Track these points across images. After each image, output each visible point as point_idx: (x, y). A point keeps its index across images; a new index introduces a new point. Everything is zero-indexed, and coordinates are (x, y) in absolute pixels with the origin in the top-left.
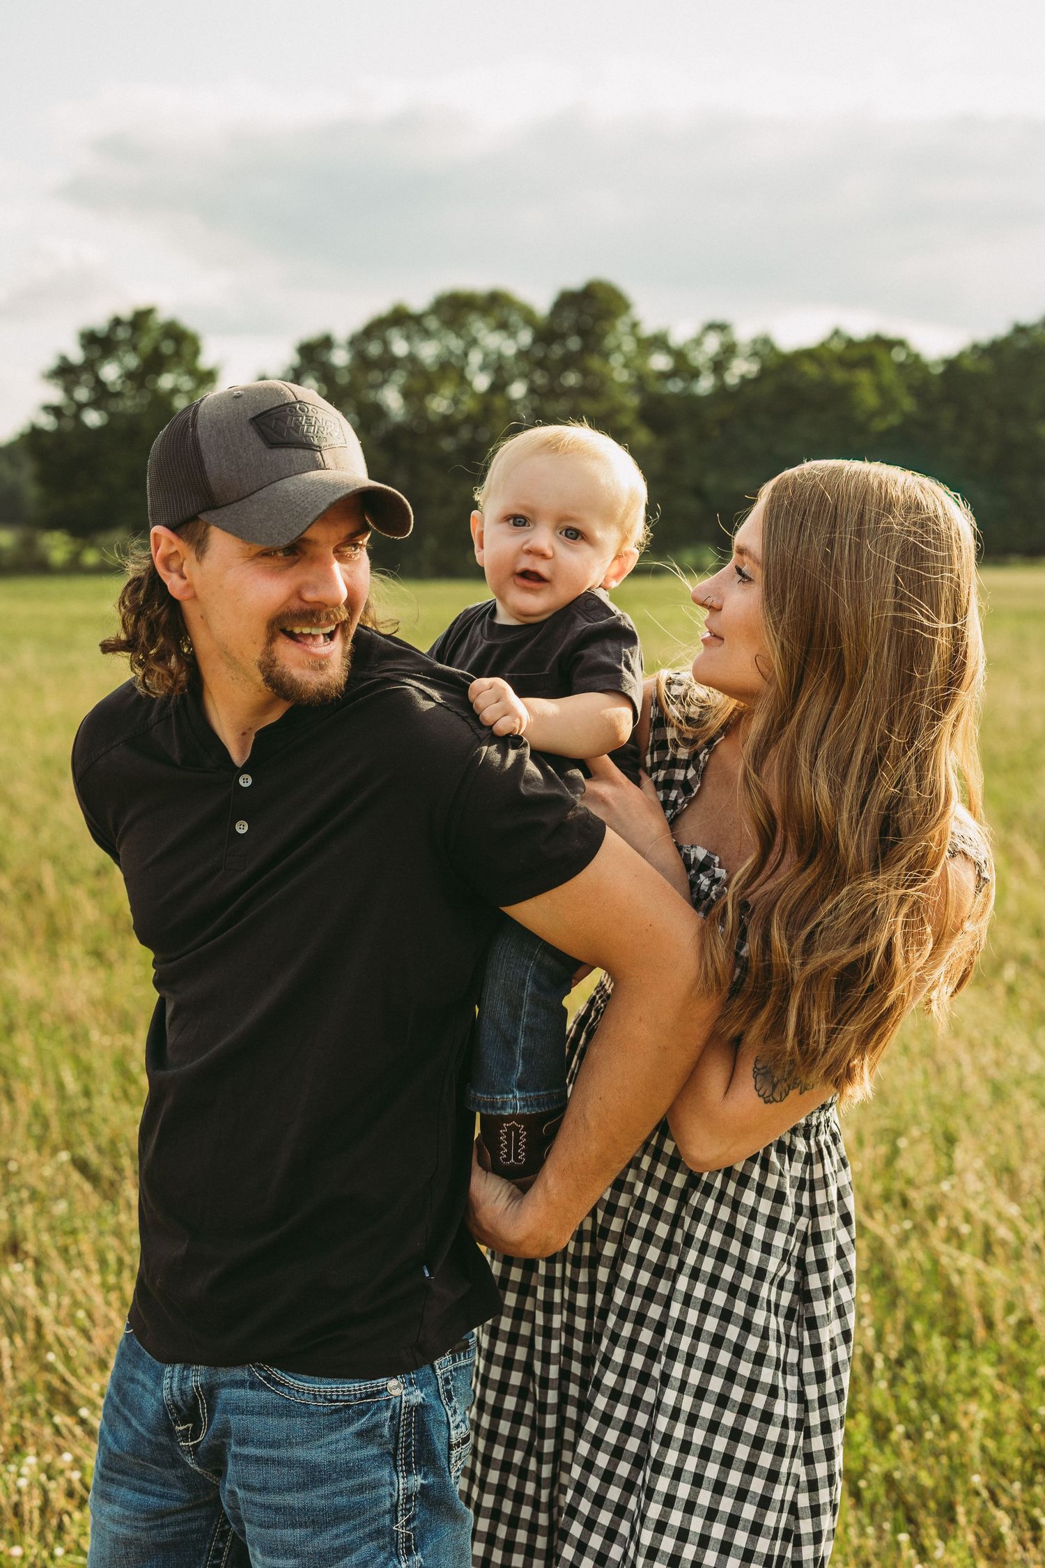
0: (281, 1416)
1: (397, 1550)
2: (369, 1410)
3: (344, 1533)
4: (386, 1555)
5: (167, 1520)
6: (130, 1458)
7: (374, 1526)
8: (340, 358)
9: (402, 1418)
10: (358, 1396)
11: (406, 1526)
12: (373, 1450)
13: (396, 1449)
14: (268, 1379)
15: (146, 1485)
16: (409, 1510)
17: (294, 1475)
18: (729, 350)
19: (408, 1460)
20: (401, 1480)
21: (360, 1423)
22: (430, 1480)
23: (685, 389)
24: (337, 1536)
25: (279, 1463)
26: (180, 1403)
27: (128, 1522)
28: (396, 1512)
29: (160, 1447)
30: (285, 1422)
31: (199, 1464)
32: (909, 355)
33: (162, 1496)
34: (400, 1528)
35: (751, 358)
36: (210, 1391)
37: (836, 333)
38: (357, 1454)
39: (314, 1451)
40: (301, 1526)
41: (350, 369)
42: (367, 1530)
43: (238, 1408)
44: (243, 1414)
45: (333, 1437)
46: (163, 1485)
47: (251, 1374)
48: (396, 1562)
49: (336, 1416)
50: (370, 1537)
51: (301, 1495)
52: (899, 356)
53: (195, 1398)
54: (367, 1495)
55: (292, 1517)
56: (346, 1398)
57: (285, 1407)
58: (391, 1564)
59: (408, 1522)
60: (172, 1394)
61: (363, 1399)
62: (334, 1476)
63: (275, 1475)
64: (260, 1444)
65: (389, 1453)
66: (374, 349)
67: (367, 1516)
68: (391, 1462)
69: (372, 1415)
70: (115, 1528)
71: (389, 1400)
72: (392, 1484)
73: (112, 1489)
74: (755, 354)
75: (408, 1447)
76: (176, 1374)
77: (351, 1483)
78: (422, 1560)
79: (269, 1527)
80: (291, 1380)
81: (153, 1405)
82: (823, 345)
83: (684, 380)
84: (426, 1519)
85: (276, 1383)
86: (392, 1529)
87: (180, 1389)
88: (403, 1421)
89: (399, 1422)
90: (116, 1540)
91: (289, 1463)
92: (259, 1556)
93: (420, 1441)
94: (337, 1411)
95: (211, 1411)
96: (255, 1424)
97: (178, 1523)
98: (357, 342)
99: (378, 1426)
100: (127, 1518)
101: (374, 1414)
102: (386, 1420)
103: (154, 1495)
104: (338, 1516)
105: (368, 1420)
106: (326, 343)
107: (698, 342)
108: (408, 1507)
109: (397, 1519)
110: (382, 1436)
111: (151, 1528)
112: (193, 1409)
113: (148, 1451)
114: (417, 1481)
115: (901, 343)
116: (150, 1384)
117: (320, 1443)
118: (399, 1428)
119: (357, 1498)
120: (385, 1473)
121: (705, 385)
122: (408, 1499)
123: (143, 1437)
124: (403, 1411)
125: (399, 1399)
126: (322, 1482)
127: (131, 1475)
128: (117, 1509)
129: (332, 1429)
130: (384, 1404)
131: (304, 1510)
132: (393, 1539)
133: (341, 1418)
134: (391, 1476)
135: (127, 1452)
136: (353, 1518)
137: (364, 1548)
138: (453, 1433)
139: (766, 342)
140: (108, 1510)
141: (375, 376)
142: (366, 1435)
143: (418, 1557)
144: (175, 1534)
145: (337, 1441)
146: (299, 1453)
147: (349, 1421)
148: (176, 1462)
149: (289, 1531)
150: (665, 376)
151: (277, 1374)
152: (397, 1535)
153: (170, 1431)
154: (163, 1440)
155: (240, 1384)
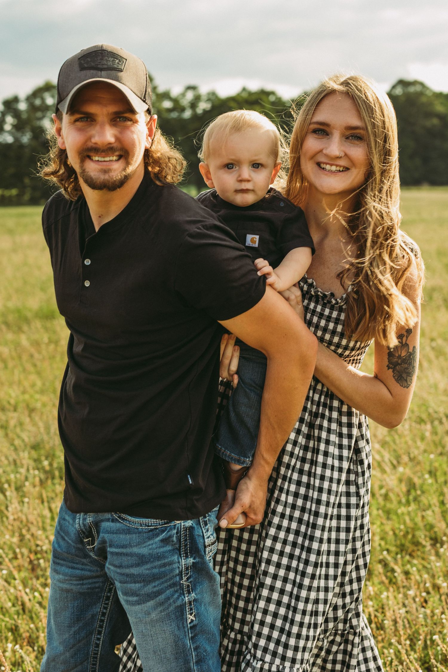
0: (126, 534)
1: (183, 592)
2: (166, 530)
3: (158, 585)
4: (178, 594)
5: (85, 582)
6: (66, 555)
7: (171, 582)
8: (22, 106)
9: (182, 533)
10: (161, 523)
11: (187, 581)
12: (169, 548)
13: (180, 547)
14: (119, 517)
15: (75, 565)
16: (188, 573)
17: (134, 560)
18: (198, 98)
19: (186, 552)
20: (183, 561)
21: (162, 535)
22: (197, 560)
23: (179, 116)
24: (155, 587)
25: (127, 555)
26: (84, 530)
27: (68, 582)
28: (182, 575)
29: (78, 549)
30: (128, 536)
31: (96, 556)
32: (277, 98)
33: (82, 569)
34: (184, 582)
35: (207, 102)
36: (97, 524)
37: (244, 89)
38: (162, 550)
39: (142, 549)
40: (138, 583)
41: (27, 111)
42: (169, 583)
43: (107, 531)
44: (109, 533)
45: (151, 542)
46: (82, 564)
47: (112, 516)
48: (183, 597)
49: (151, 533)
50: (170, 586)
51: (138, 569)
52: (272, 98)
53: (90, 527)
54: (167, 568)
55: (134, 579)
56: (155, 525)
57: (128, 530)
58: (181, 598)
59: (188, 579)
60: (80, 526)
61: (162, 525)
62: (152, 560)
63: (125, 560)
64: (118, 547)
65: (177, 549)
66: (38, 102)
67: (168, 577)
68: (178, 553)
69: (167, 532)
70: (61, 585)
71: (175, 525)
72: (179, 562)
73: (58, 568)
74: (209, 100)
75: (186, 545)
76: (81, 517)
77: (160, 563)
78: (195, 596)
79: (124, 583)
80: (130, 518)
81: (73, 531)
82: (238, 95)
83: (178, 112)
84: (196, 577)
85: (123, 519)
86: (180, 583)
87: (83, 524)
88: (183, 534)
89: (181, 535)
90: (62, 590)
91: (131, 555)
92: (121, 596)
93: (191, 543)
94: (152, 530)
95: (98, 533)
96: (115, 538)
97: (90, 584)
98: (31, 98)
99: (171, 537)
100: (67, 580)
101: (168, 531)
102: (174, 534)
103: (78, 569)
104: (155, 578)
105: (166, 534)
106: (16, 100)
107: (183, 95)
108: (187, 572)
109: (182, 578)
110: (173, 541)
111: (78, 585)
112: (90, 532)
113: (74, 551)
114: (191, 561)
115: (273, 93)
116: (71, 521)
117: (145, 545)
118: (181, 537)
119: (163, 569)
120: (176, 558)
121: (187, 114)
122: (187, 569)
123: (71, 545)
124: (182, 530)
125: (179, 525)
126: (147, 563)
127: (67, 561)
128: (61, 576)
129: (149, 539)
130: (173, 527)
131: (139, 575)
132: (181, 587)
133: (153, 534)
134: (178, 559)
135: (64, 552)
136: (162, 578)
137: (168, 592)
138: (206, 540)
139: (214, 94)
140: (57, 577)
141: (39, 114)
142: (166, 541)
143: (193, 595)
144: (88, 588)
145: (152, 544)
146: (135, 550)
147: (157, 535)
148: (86, 556)
149: (133, 585)
150: (169, 110)
151: (123, 516)
152: (183, 585)
153: (82, 542)
154: (80, 546)
155: (108, 520)
